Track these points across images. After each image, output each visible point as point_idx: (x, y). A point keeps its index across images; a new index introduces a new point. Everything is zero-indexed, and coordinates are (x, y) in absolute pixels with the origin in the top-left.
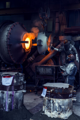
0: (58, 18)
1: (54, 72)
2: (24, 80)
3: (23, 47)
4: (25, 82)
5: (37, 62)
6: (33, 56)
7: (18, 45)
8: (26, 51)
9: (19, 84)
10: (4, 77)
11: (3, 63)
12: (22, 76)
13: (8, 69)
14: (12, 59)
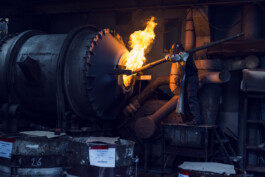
0: (192, 20)
1: (206, 141)
2: (134, 156)
3: (119, 83)
4: (137, 160)
5: (146, 115)
6: (136, 102)
7: (108, 79)
8: (125, 91)
9: (125, 164)
10: (94, 148)
11: (73, 116)
12: (130, 147)
13: (84, 129)
14: (95, 108)
